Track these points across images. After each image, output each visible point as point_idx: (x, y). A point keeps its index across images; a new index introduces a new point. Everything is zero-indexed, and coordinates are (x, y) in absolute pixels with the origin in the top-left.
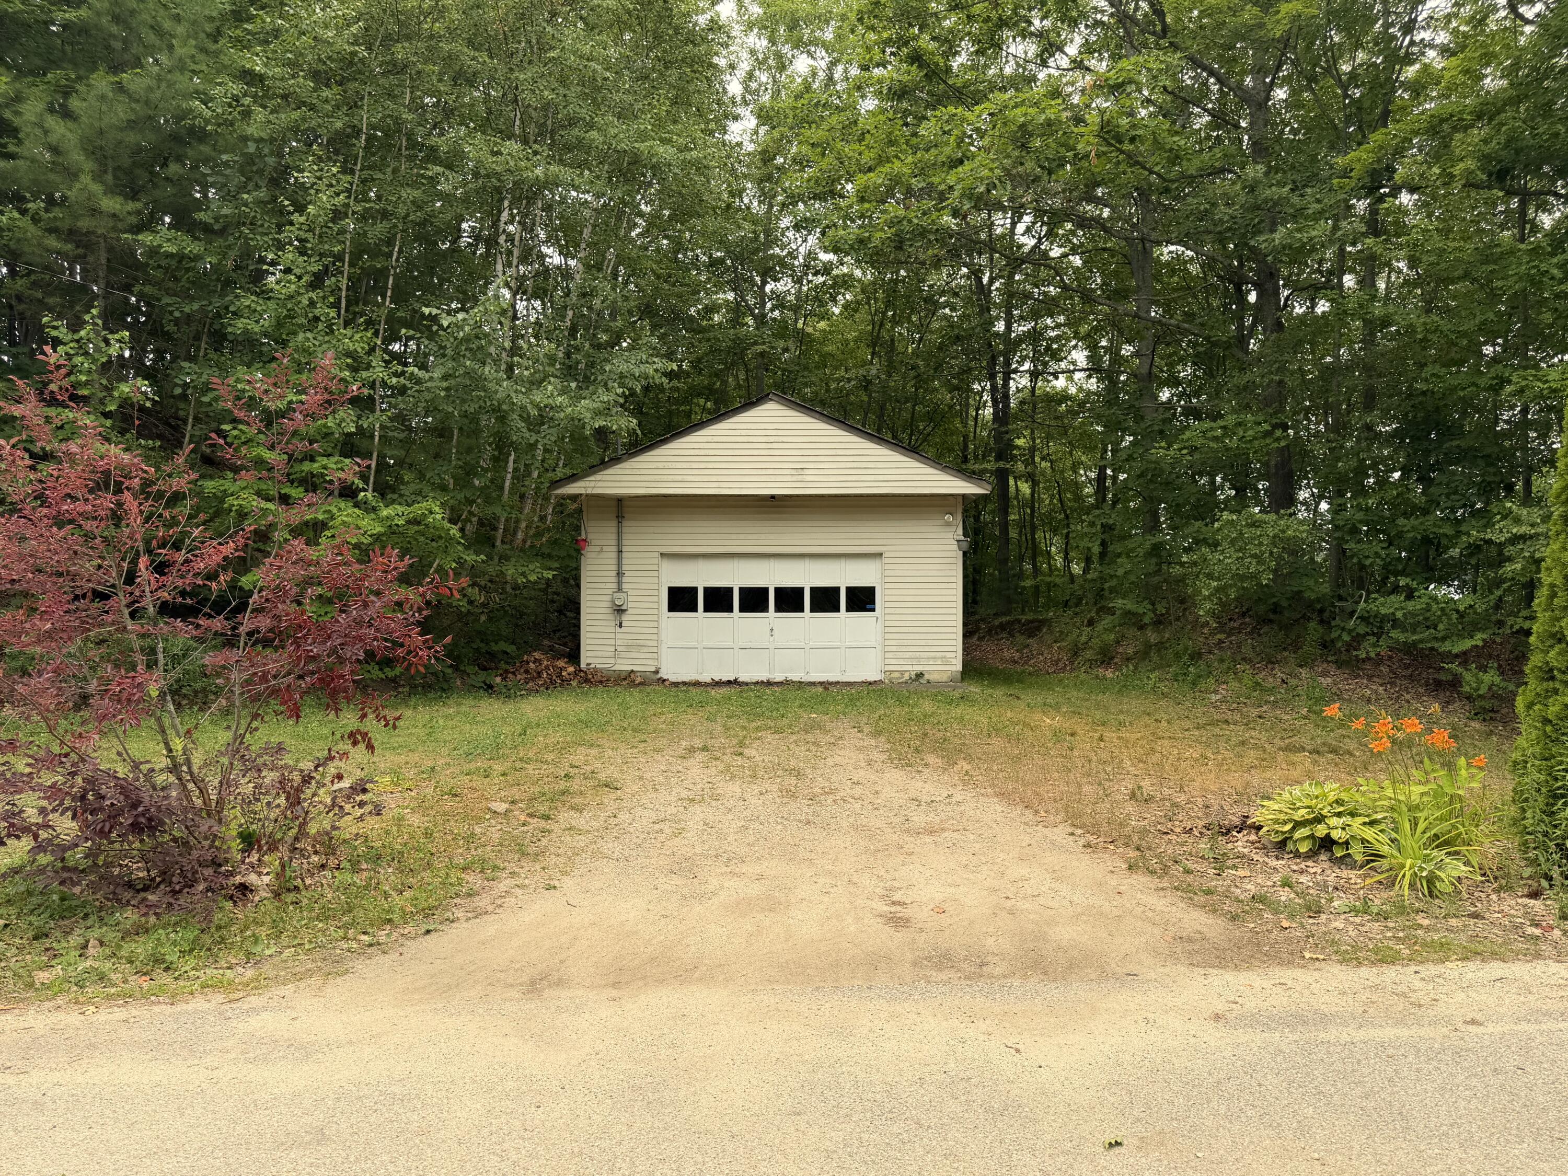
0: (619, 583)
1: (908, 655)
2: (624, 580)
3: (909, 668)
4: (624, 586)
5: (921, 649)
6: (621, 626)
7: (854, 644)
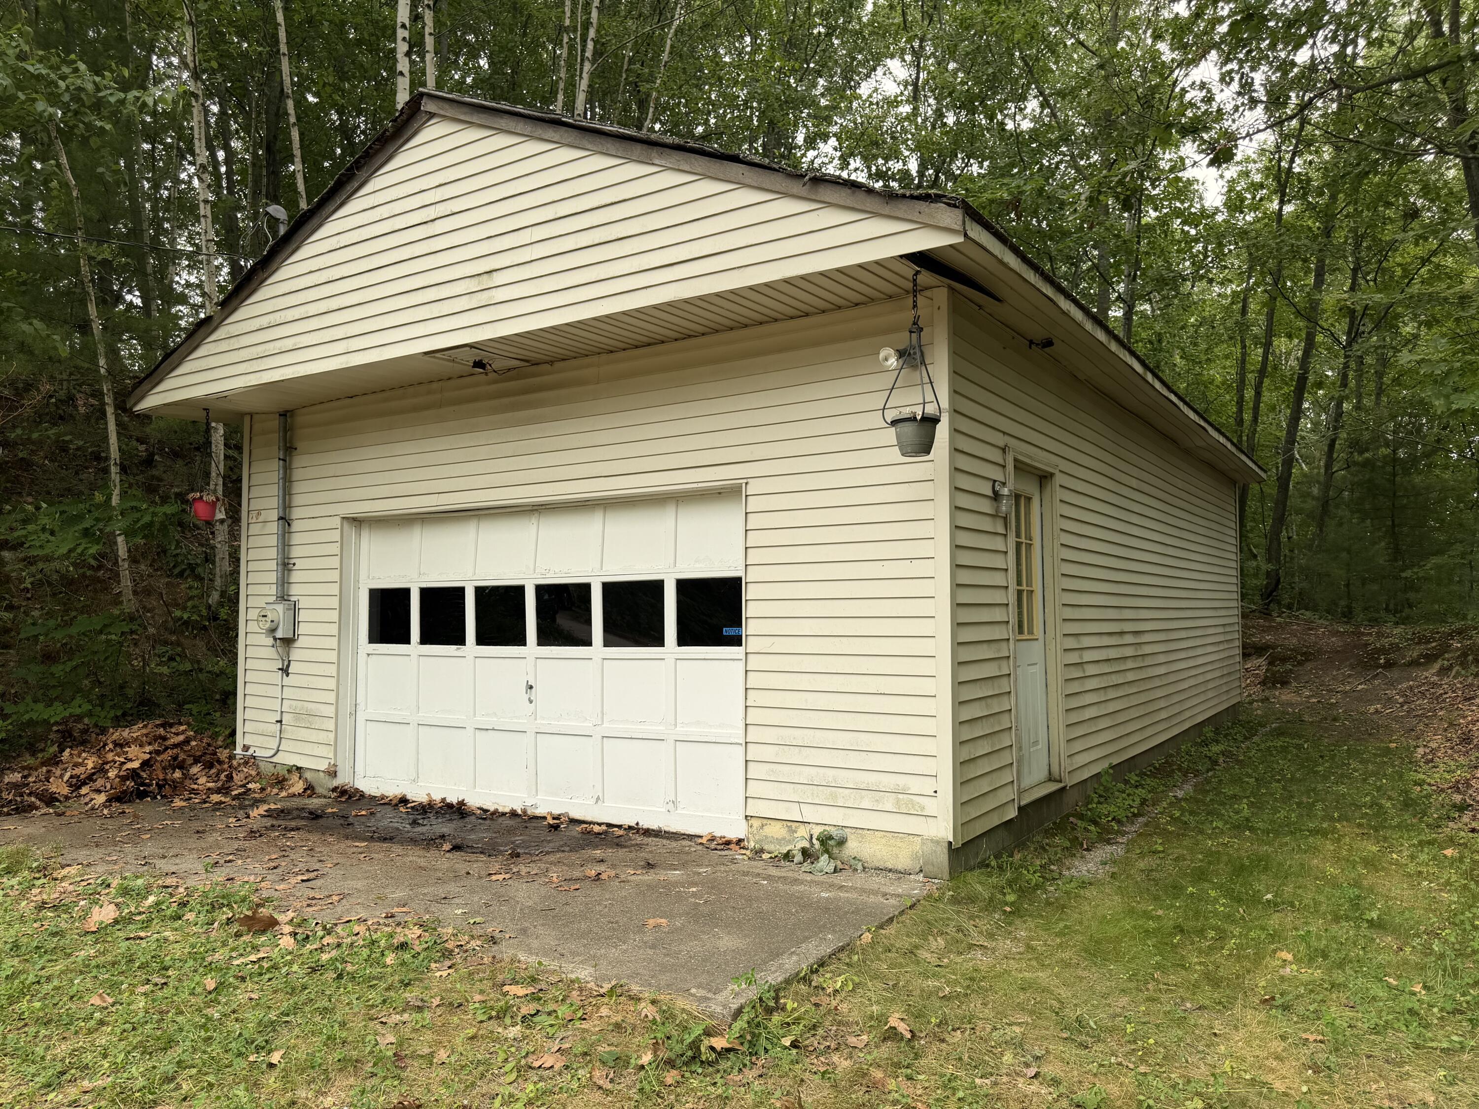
0: (284, 582)
1: (805, 774)
2: (295, 576)
3: (809, 814)
4: (295, 590)
5: (838, 759)
6: (285, 671)
7: (695, 732)
